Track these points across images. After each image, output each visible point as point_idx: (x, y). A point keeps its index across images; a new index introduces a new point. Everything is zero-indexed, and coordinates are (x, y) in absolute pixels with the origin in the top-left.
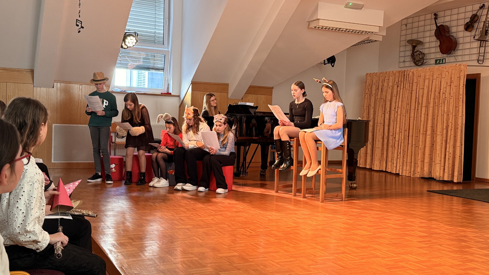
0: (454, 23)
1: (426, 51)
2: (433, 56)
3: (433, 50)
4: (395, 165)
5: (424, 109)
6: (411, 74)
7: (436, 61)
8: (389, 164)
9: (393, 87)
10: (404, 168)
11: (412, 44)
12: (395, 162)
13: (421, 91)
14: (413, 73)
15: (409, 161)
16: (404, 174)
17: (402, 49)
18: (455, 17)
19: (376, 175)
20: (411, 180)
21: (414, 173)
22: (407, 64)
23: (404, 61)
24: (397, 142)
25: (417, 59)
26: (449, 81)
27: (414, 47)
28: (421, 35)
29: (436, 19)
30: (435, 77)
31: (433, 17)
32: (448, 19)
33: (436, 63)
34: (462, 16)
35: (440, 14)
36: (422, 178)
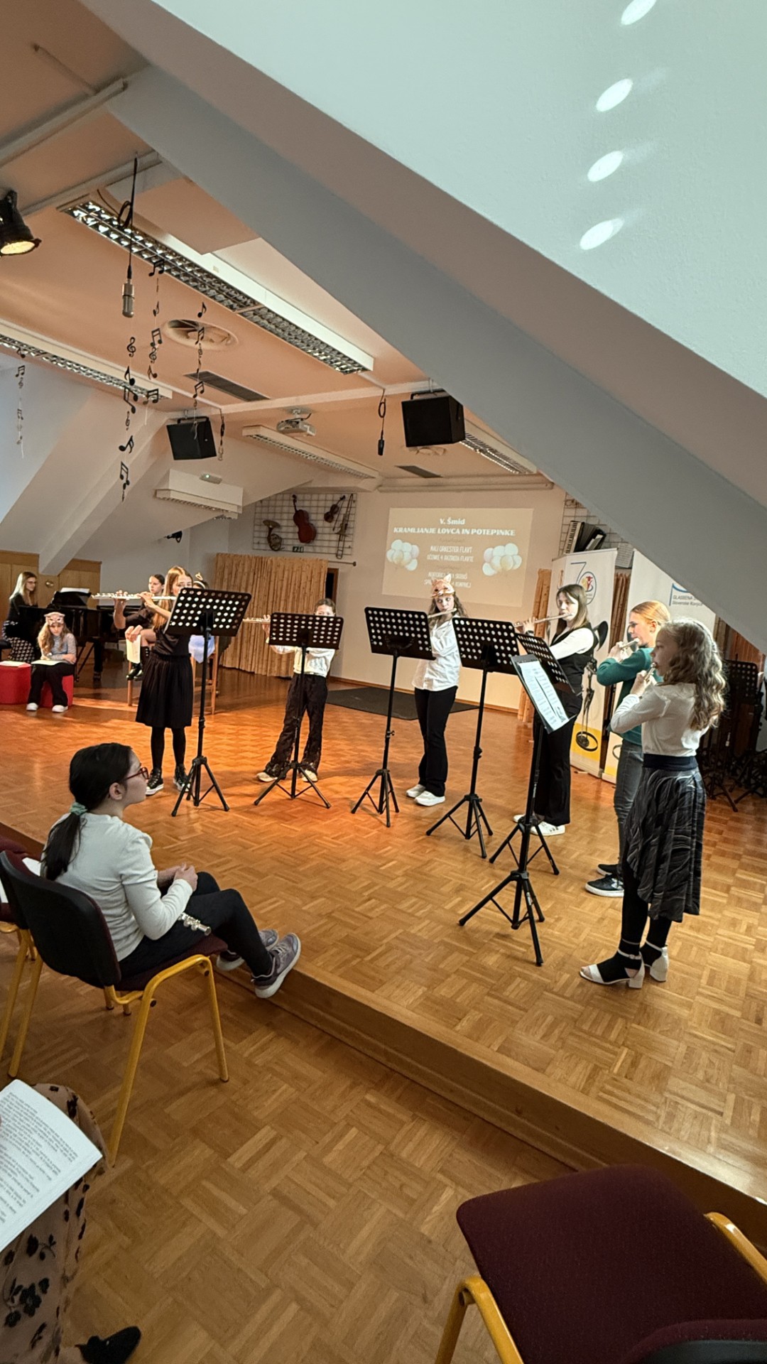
0: (314, 510)
1: (283, 536)
2: (290, 542)
3: (290, 536)
4: (250, 663)
5: (282, 603)
6: (269, 562)
7: (294, 548)
8: (243, 661)
9: (249, 575)
10: (260, 666)
11: (268, 526)
12: (250, 659)
13: (280, 583)
14: (272, 561)
15: (265, 658)
16: (259, 673)
17: (257, 528)
18: (314, 503)
19: (228, 672)
20: (267, 680)
21: (271, 672)
22: (263, 547)
23: (258, 543)
24: (252, 638)
25: (273, 542)
26: (309, 576)
27: (270, 530)
28: (278, 516)
29: (295, 501)
30: (295, 569)
31: (292, 499)
32: (307, 503)
33: (293, 551)
34: (322, 503)
35: (300, 497)
36: (279, 677)
